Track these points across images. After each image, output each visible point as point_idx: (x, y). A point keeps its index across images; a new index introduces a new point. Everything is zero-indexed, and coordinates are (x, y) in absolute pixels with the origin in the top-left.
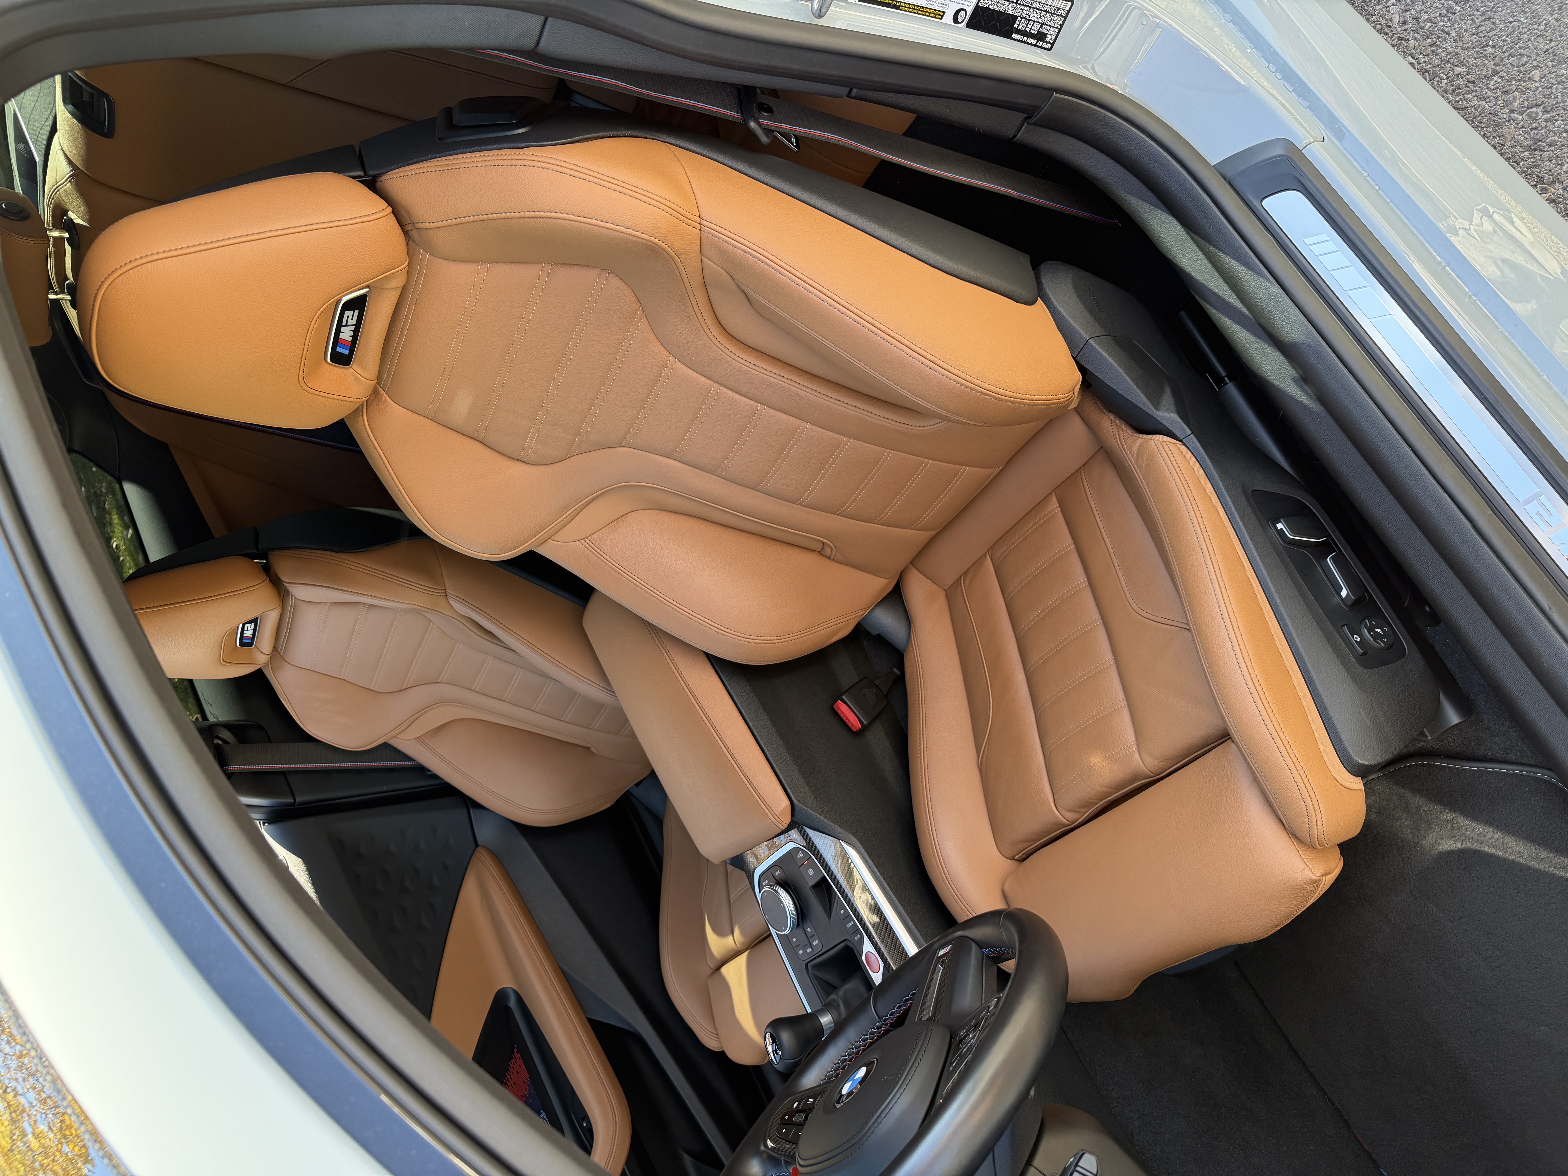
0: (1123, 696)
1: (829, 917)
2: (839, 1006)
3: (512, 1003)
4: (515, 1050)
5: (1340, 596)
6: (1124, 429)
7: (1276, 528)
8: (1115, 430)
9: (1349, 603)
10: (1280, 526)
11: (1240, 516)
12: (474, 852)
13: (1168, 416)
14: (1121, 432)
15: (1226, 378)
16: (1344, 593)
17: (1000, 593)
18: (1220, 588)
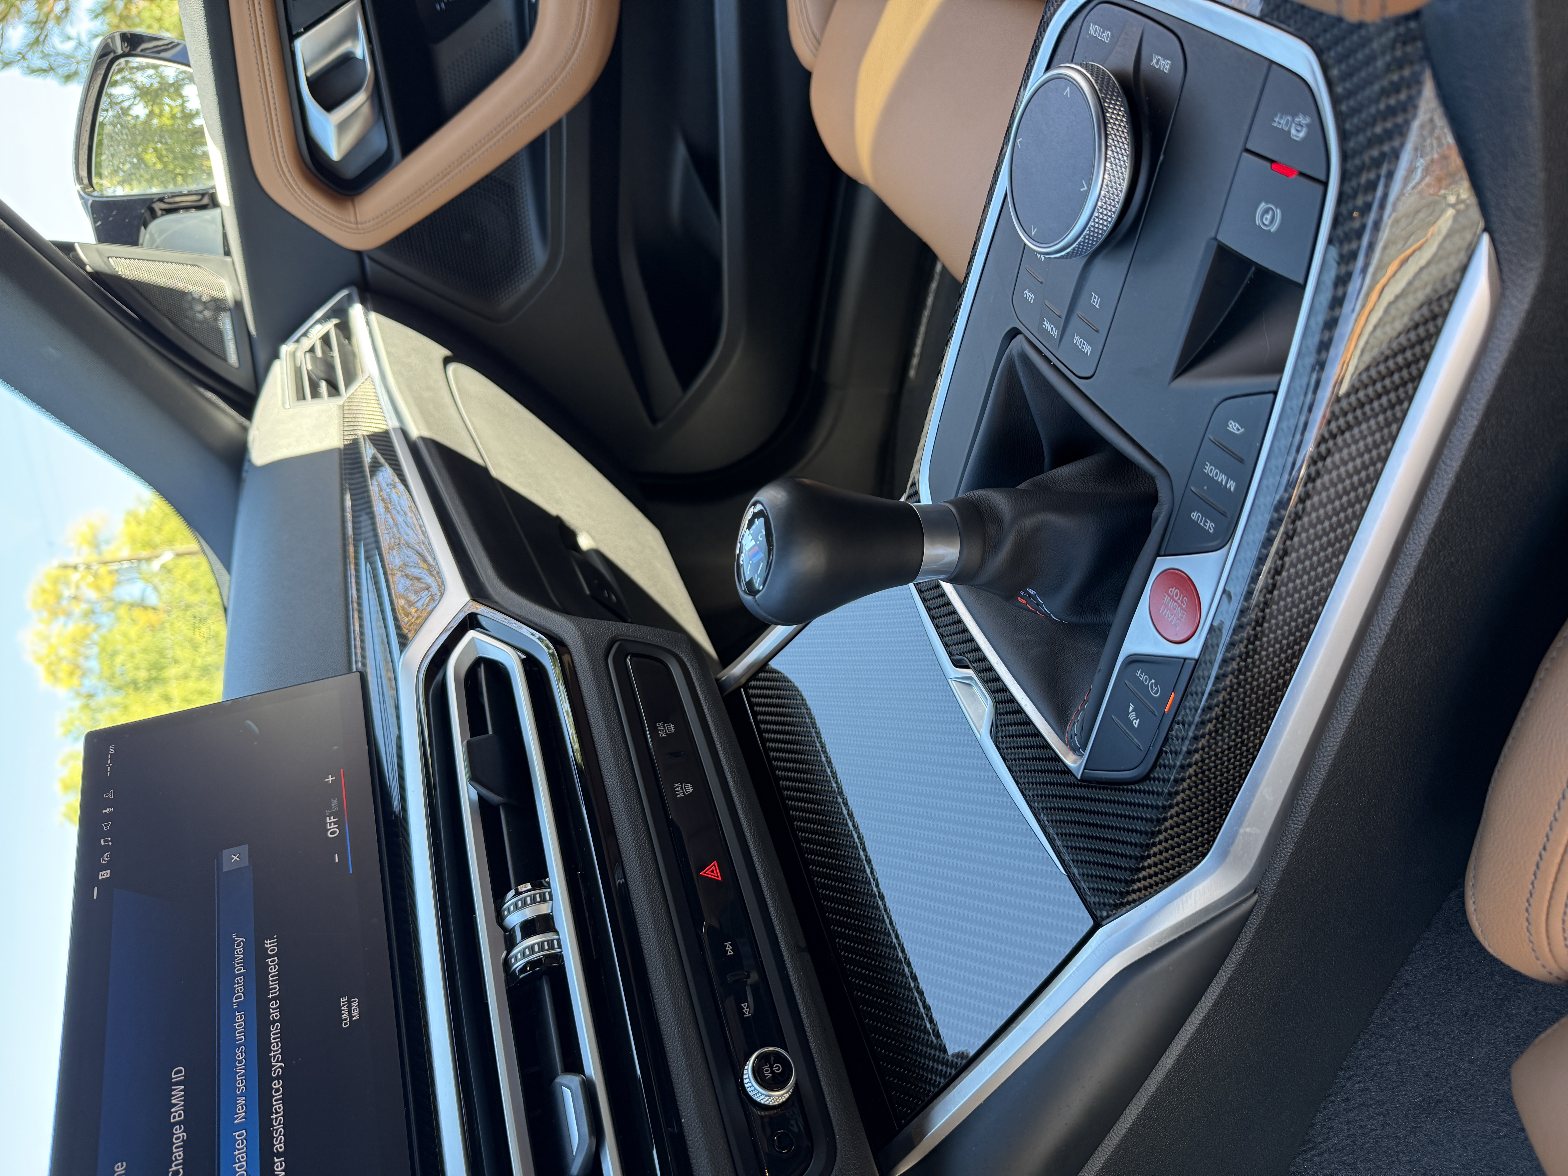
2: (995, 544)
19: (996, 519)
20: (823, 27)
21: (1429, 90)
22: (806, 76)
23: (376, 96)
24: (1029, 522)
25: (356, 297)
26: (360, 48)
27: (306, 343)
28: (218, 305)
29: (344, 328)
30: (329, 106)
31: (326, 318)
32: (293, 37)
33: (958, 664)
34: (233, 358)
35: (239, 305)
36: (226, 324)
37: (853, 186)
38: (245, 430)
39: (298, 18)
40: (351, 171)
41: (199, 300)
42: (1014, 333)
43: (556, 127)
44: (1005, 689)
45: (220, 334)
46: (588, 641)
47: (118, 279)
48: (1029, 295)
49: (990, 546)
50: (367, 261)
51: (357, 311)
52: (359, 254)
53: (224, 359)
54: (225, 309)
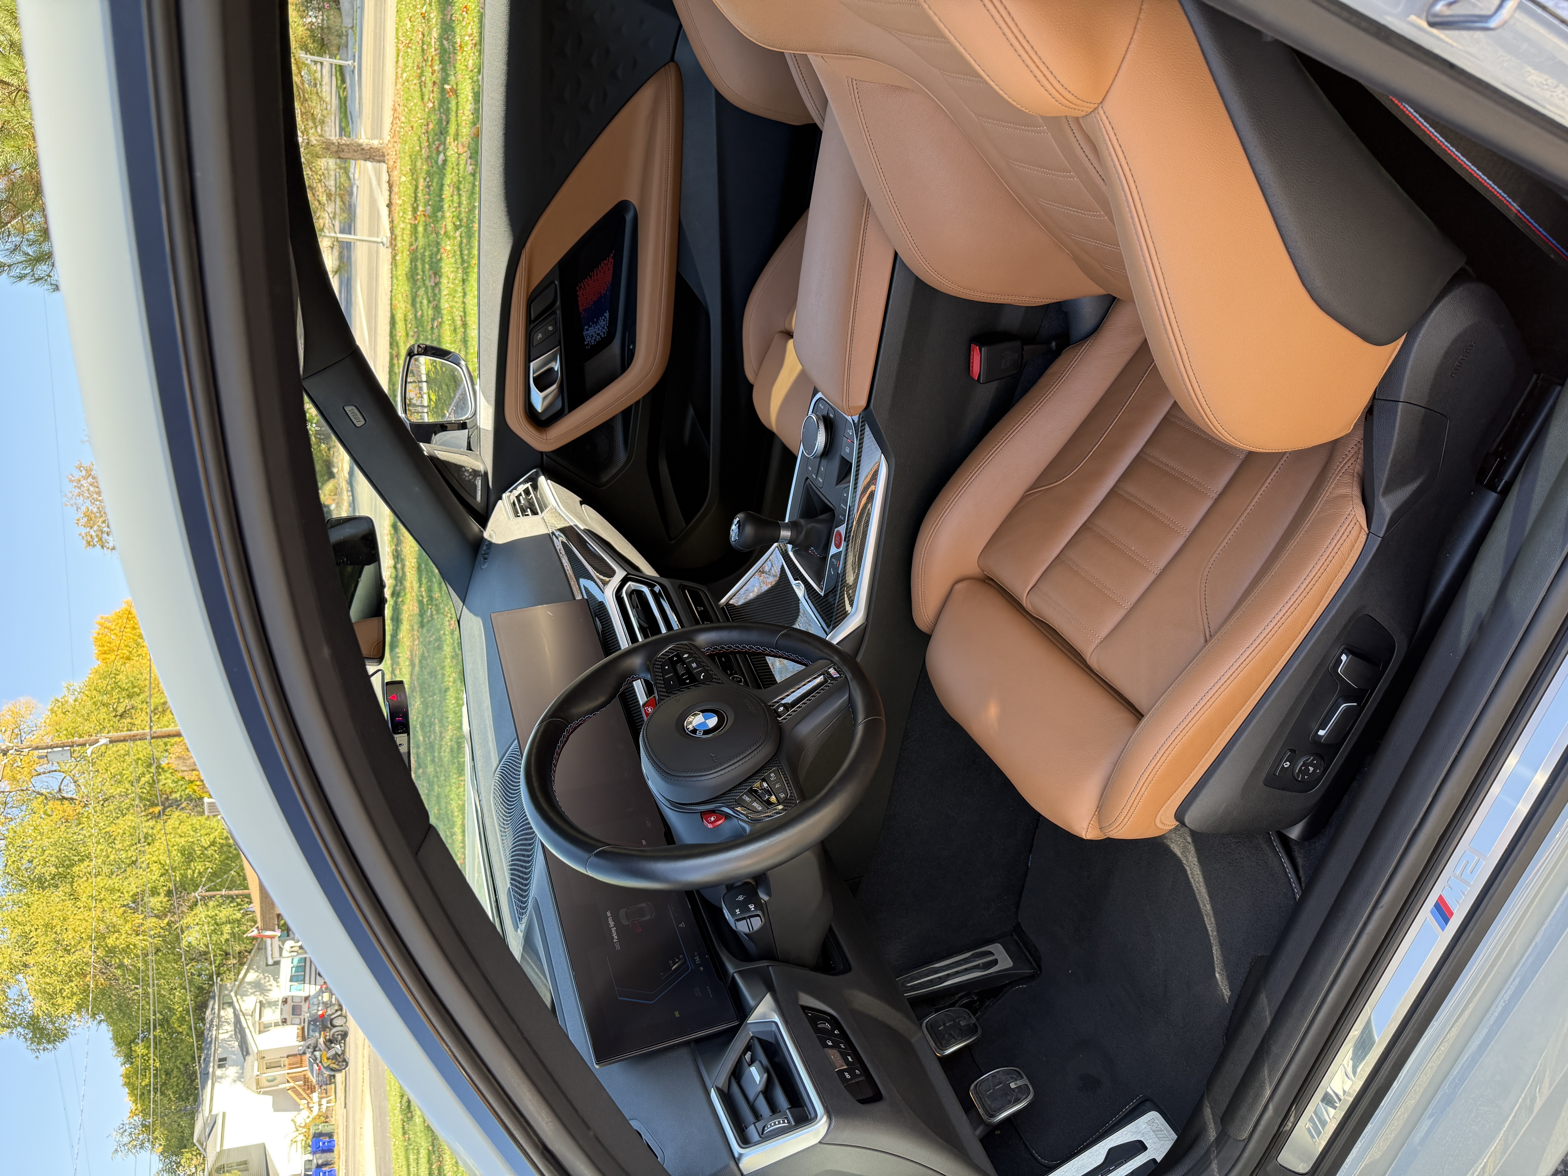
0: (1134, 602)
1: (837, 483)
2: (801, 533)
3: (629, 217)
4: (612, 255)
5: (1318, 731)
6: (1359, 461)
7: (1341, 655)
8: (1353, 452)
9: (1316, 739)
10: (1344, 658)
11: (1324, 630)
12: (665, 65)
13: (1387, 506)
14: (1353, 460)
15: (1499, 489)
16: (1321, 733)
17: (1144, 443)
18: (1228, 678)
19: (801, 525)
20: (758, 371)
21: (867, 425)
22: (751, 387)
23: (561, 387)
24: (810, 526)
25: (540, 473)
26: (556, 366)
27: (516, 493)
28: (476, 473)
29: (535, 487)
30: (541, 390)
31: (526, 482)
32: (530, 361)
33: (796, 579)
34: (479, 498)
35: (486, 474)
36: (479, 482)
37: (770, 435)
38: (482, 532)
39: (533, 354)
40: (543, 418)
41: (468, 471)
42: (807, 478)
43: (637, 403)
44: (807, 581)
45: (475, 486)
46: (672, 585)
47: (438, 459)
48: (810, 468)
49: (799, 533)
50: (545, 456)
51: (542, 480)
52: (542, 453)
53: (475, 498)
54: (479, 476)
